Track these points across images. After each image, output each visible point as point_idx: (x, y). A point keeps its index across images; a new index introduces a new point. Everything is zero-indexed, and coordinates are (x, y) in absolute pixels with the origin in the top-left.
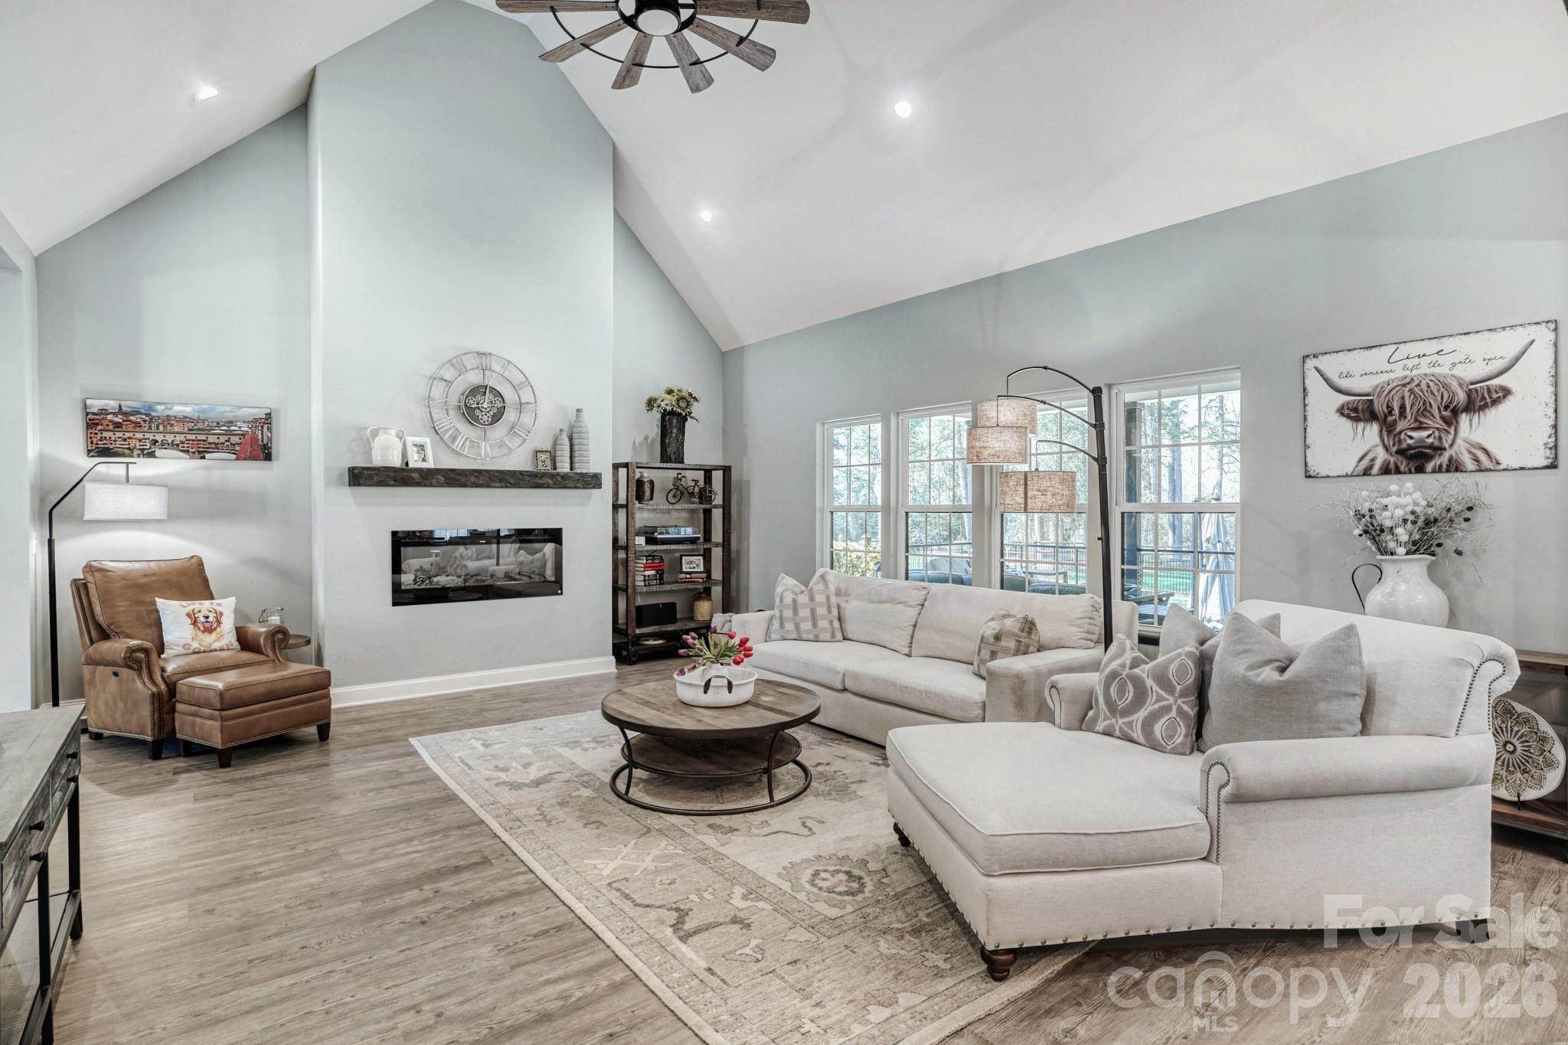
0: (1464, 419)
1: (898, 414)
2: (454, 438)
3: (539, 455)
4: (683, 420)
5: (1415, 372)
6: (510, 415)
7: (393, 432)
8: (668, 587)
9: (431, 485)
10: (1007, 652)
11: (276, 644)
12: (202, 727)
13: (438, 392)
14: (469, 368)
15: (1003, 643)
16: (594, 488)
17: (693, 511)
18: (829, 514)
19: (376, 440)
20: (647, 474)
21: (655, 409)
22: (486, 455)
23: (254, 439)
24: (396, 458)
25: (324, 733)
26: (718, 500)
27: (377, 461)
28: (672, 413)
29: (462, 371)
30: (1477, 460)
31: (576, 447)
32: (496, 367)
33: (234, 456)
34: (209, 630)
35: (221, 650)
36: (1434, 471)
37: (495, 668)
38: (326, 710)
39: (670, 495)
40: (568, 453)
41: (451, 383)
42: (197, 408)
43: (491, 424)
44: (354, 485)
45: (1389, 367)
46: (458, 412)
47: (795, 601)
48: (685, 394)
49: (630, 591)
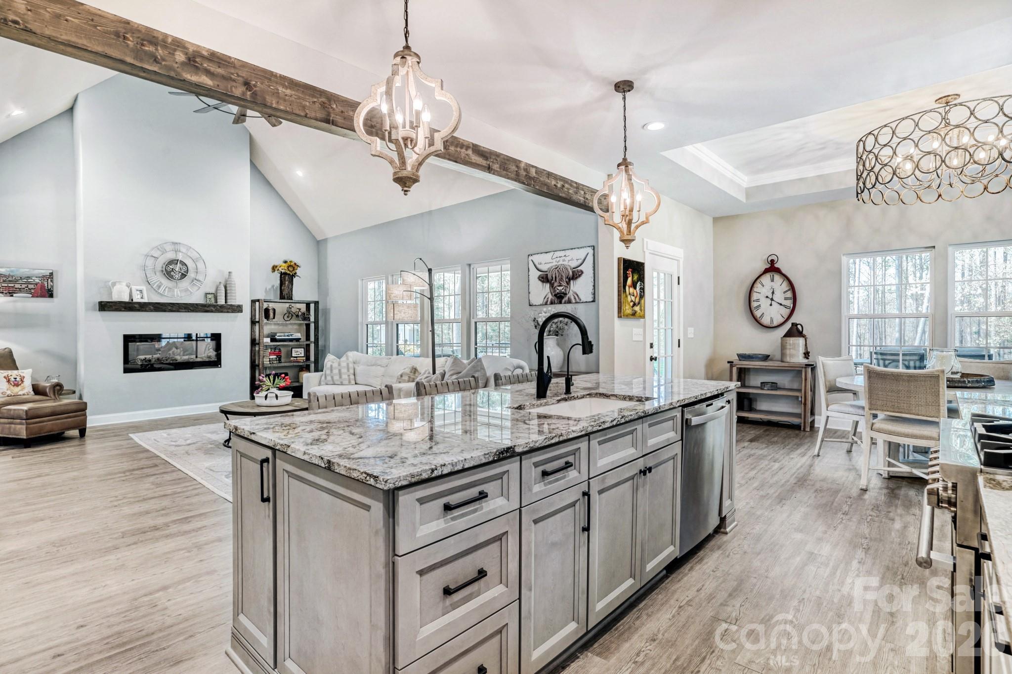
0: (572, 282)
1: (393, 275)
2: (159, 287)
3: (208, 295)
4: (292, 277)
5: (559, 263)
6: (191, 274)
7: (124, 284)
8: (282, 364)
9: (146, 311)
10: (404, 381)
11: (56, 392)
12: (15, 429)
13: (150, 262)
14: (167, 250)
15: (403, 378)
16: (238, 312)
17: (300, 325)
18: (365, 326)
19: (115, 287)
20: (271, 305)
21: (276, 271)
22: (178, 296)
23: (43, 286)
24: (126, 297)
25: (83, 433)
26: (312, 319)
27: (115, 298)
28: (285, 274)
29: (164, 252)
30: (575, 298)
31: (228, 291)
32: (183, 250)
33: (31, 295)
34: (17, 385)
35: (24, 395)
36: (564, 303)
37: (182, 406)
38: (84, 422)
39: (286, 316)
40: (224, 295)
41: (157, 258)
42: (8, 269)
43: (180, 279)
44: (102, 311)
45: (552, 261)
46: (161, 273)
47: (331, 366)
48: (292, 264)
49: (260, 366)
